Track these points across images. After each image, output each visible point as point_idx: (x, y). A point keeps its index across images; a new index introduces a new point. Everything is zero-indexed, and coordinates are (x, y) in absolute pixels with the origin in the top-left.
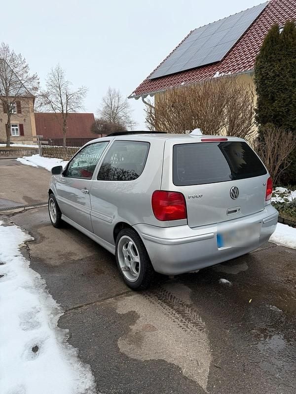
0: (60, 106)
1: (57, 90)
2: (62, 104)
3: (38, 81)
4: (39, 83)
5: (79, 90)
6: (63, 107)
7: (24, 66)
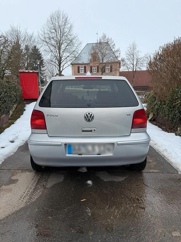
0: (132, 66)
1: (131, 57)
2: (133, 65)
3: (120, 52)
4: (120, 53)
5: (145, 55)
6: (133, 67)
7: (113, 44)
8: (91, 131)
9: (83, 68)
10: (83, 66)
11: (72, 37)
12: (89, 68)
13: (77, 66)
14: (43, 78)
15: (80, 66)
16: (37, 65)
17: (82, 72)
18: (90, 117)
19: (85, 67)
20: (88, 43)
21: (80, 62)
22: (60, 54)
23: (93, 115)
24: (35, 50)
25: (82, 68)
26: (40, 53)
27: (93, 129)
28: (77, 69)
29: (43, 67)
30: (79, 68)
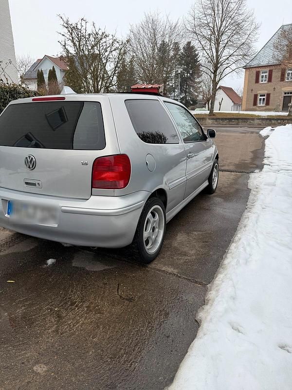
8: (34, 185)
9: (267, 74)
10: (268, 69)
11: (242, 17)
12: (280, 74)
13: (254, 71)
14: (197, 96)
15: (261, 70)
16: (189, 75)
17: (263, 81)
18: (31, 162)
19: (271, 72)
20: (285, 24)
21: (262, 63)
22: (217, 51)
23: (34, 159)
24: (189, 48)
25: (264, 74)
26: (196, 52)
27: (37, 182)
28: (255, 76)
29: (199, 76)
30: (258, 74)
